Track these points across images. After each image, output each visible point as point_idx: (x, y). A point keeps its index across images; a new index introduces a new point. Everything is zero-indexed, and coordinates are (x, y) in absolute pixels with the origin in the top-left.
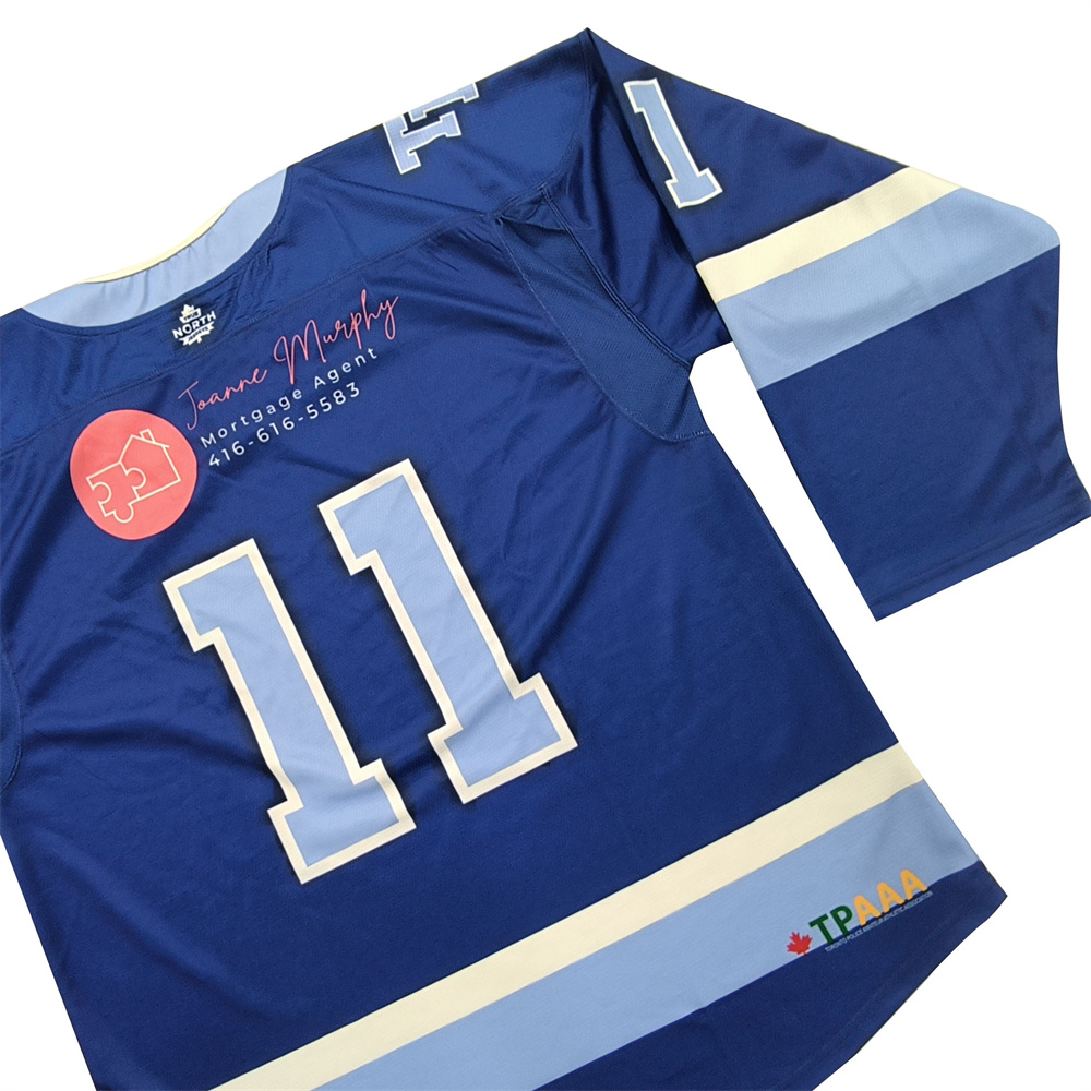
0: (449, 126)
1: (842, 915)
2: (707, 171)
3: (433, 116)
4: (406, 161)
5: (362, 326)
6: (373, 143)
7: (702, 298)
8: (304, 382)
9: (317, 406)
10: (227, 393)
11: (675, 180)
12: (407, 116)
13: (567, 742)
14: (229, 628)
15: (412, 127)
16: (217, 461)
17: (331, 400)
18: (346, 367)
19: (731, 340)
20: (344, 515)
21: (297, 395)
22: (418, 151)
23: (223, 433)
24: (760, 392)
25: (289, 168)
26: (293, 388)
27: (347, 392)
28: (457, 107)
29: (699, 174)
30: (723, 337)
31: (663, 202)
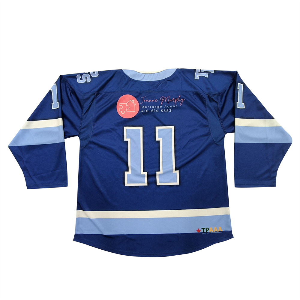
0: (206, 75)
1: (207, 229)
2: (244, 104)
3: (205, 72)
4: (197, 77)
5: (177, 101)
6: (193, 72)
7: (233, 124)
8: (163, 105)
9: (163, 110)
10: (150, 101)
11: (238, 103)
12: (200, 70)
13: (178, 183)
14: (132, 139)
15: (200, 72)
16: (143, 111)
17: (166, 110)
18: (171, 106)
19: (234, 132)
20: (159, 130)
21: (161, 107)
22: (199, 76)
23: (146, 107)
24: (235, 143)
25: (177, 69)
26: (161, 105)
27: (169, 111)
28: (209, 73)
29: (242, 103)
30: (233, 131)
31: (235, 105)
